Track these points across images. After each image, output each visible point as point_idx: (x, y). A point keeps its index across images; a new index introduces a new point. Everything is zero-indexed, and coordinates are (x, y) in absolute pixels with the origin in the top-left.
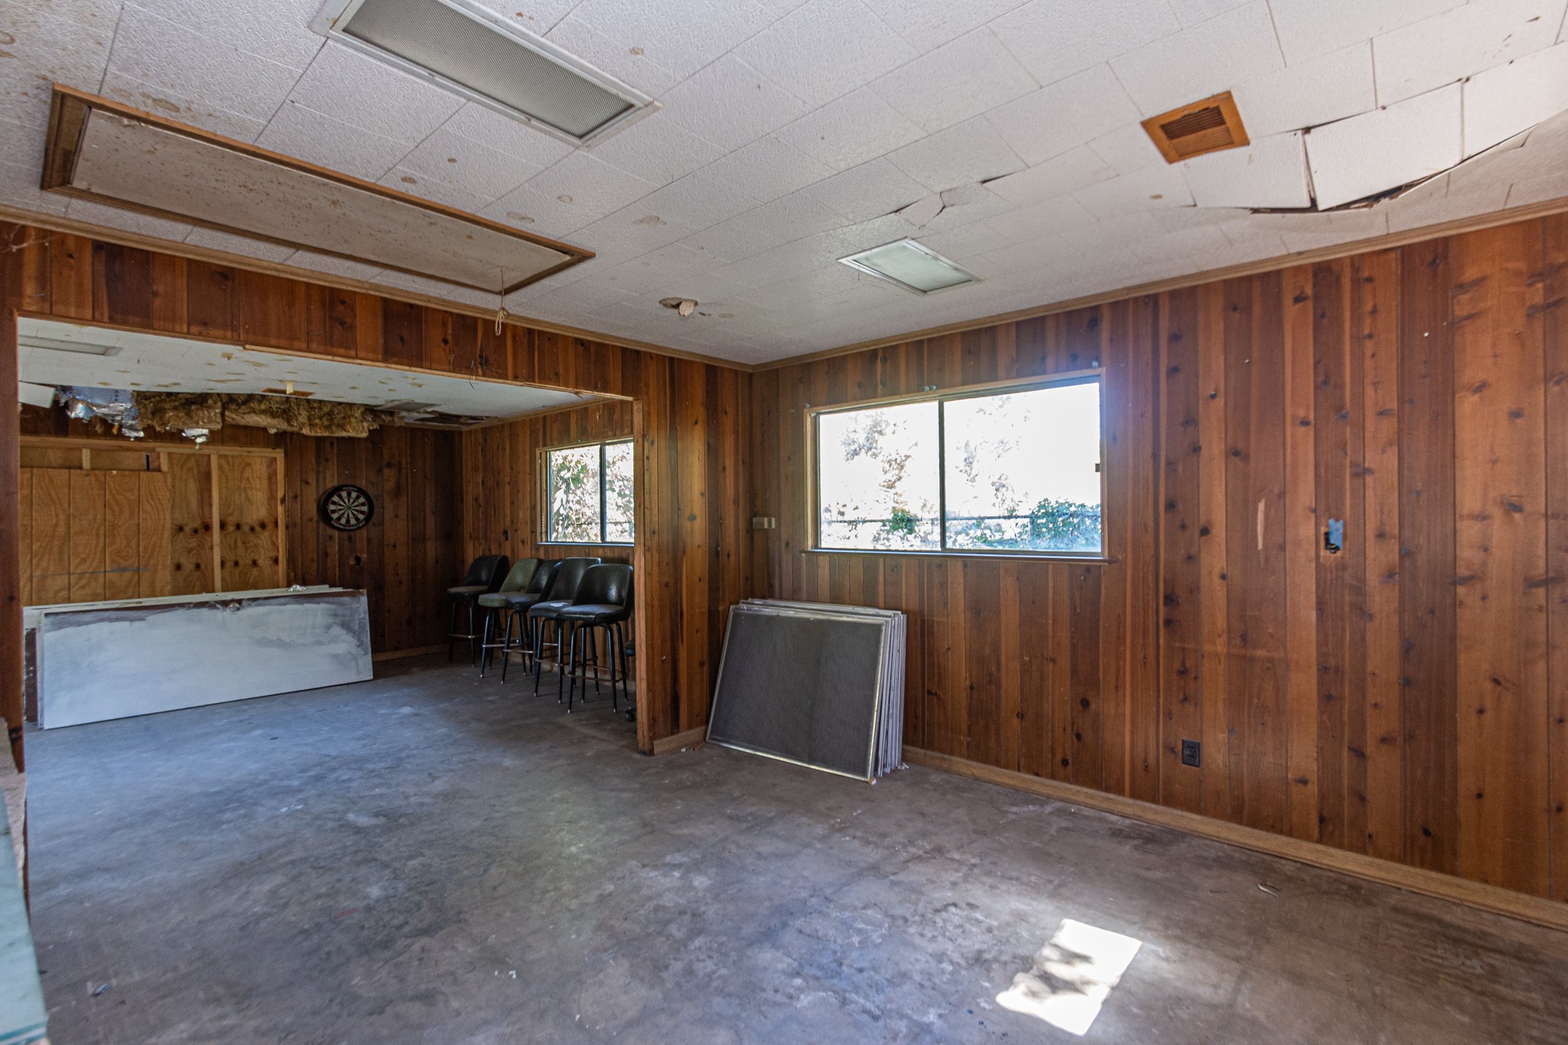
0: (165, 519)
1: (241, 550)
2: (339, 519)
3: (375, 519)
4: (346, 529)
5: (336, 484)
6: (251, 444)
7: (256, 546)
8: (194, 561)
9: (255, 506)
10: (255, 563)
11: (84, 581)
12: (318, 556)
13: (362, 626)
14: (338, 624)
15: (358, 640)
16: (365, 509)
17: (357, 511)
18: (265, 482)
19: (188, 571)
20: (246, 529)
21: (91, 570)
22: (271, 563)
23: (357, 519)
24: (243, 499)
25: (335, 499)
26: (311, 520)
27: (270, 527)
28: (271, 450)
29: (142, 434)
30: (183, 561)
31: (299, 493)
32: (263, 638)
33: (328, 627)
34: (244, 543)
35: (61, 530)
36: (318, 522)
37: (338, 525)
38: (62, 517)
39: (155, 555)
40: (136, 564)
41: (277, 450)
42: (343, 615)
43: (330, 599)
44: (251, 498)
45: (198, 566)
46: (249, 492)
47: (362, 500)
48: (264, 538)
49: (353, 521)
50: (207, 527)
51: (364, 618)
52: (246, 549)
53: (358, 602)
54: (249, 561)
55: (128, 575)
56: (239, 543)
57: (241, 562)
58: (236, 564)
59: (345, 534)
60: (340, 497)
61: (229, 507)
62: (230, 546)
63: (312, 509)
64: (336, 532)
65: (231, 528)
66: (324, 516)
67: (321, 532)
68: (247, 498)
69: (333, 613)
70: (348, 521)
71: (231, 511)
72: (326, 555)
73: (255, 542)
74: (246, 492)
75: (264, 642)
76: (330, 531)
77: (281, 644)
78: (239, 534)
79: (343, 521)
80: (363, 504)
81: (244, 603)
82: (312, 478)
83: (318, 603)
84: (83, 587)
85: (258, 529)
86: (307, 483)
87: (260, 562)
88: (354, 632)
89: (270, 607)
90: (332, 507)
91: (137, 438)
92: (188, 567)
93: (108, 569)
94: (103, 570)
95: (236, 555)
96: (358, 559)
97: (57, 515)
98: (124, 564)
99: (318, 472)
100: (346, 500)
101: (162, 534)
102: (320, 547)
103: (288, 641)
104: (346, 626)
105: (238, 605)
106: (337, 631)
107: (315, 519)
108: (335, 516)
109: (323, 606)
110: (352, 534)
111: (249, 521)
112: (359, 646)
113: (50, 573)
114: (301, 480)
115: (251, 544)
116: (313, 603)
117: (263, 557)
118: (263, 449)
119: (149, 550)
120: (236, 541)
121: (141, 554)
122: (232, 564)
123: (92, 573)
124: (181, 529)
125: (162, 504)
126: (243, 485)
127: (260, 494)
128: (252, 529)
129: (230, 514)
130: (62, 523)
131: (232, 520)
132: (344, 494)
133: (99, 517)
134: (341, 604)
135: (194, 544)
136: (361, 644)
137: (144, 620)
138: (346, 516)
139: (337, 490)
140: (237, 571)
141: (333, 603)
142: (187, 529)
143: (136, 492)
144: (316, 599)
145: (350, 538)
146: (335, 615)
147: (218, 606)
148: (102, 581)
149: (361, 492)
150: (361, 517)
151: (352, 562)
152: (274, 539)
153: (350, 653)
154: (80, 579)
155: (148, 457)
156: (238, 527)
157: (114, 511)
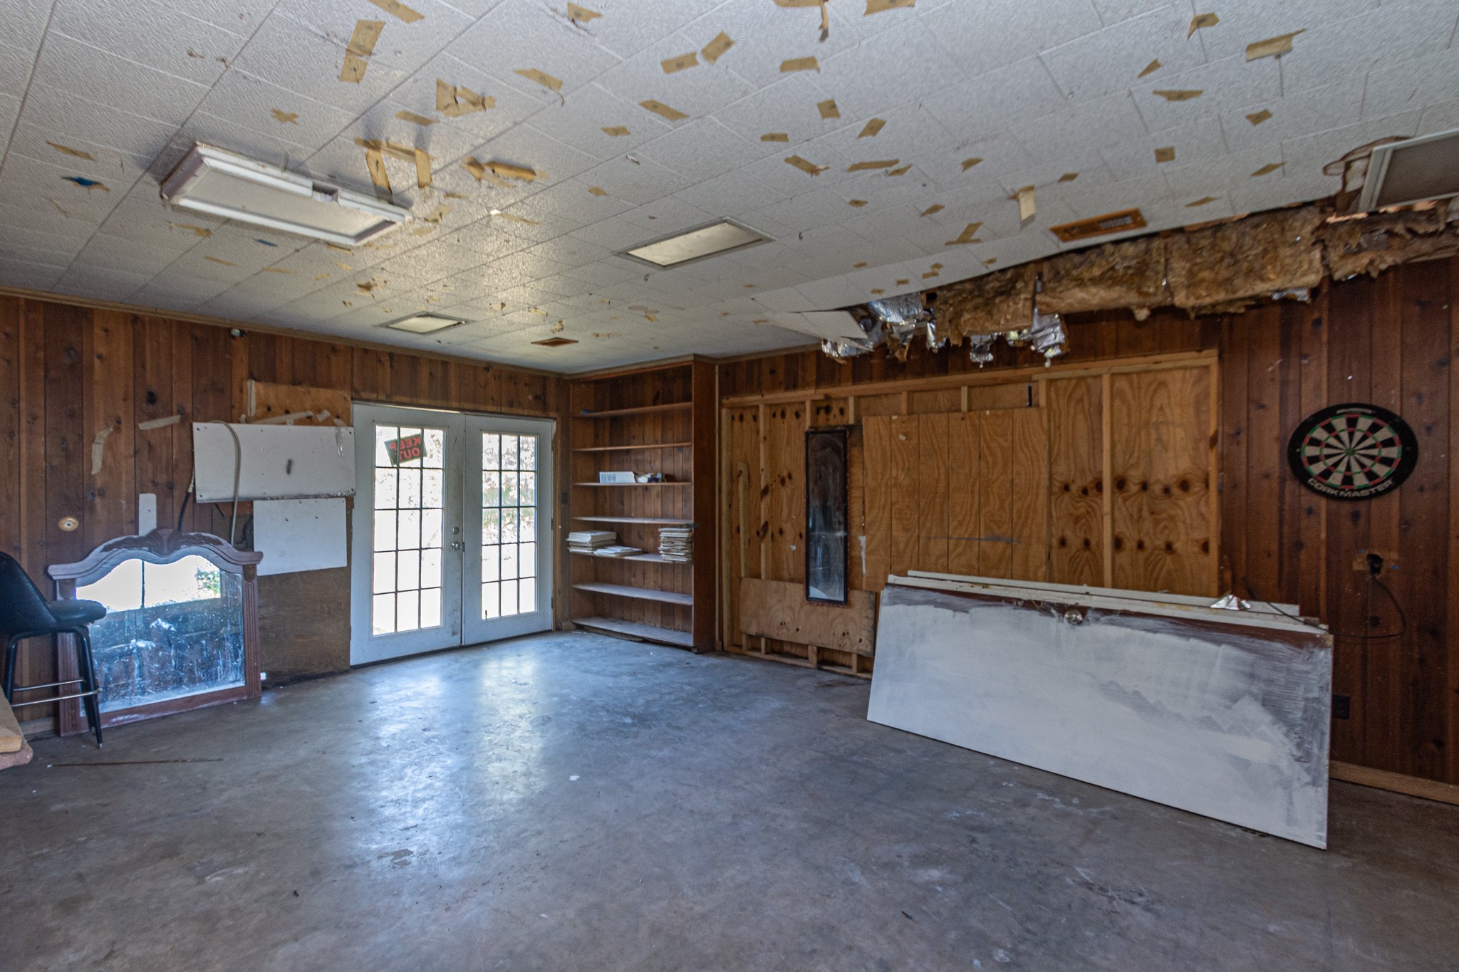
0: (1040, 473)
1: (1147, 525)
2: (1326, 474)
3: (1420, 473)
4: (1344, 496)
5: (1324, 404)
6: (1162, 349)
7: (1172, 518)
8: (1082, 535)
9: (1171, 454)
10: (1169, 547)
11: (960, 549)
12: (1281, 544)
13: (1311, 720)
14: (1254, 696)
15: (1299, 746)
16: (1394, 452)
17: (1372, 457)
18: (1191, 411)
19: (1074, 550)
20: (1157, 489)
21: (966, 536)
22: (1196, 549)
23: (1371, 475)
24: (1153, 442)
25: (1319, 433)
26: (1267, 476)
27: (1197, 487)
28: (1194, 354)
29: (990, 357)
30: (1069, 534)
31: (1244, 424)
32: (1111, 683)
33: (1235, 699)
34: (1152, 513)
35: (942, 485)
36: (1282, 481)
37: (1323, 488)
38: (942, 471)
39: (1029, 522)
40: (1010, 532)
41: (1205, 353)
42: (1271, 682)
43: (1244, 640)
44: (1165, 438)
45: (1087, 543)
46: (1163, 430)
47: (1385, 433)
48: (1186, 506)
49: (1360, 480)
50: (1099, 486)
51: (1317, 700)
52: (1157, 523)
53: (1307, 661)
54: (1160, 543)
55: (1001, 545)
56: (1146, 513)
57: (1147, 543)
58: (1141, 545)
59: (1346, 508)
60: (1330, 429)
61: (1131, 456)
62: (1131, 516)
63: (1271, 457)
64: (1323, 502)
65: (1133, 488)
66: (1297, 467)
67: (1288, 498)
68: (1159, 440)
69: (1247, 669)
70: (1348, 480)
71: (1132, 461)
72: (1299, 545)
73: (1172, 512)
74: (1157, 429)
75: (1112, 691)
76: (1308, 499)
77: (1137, 702)
78: (1144, 497)
79: (1336, 479)
80: (1388, 443)
81: (1090, 614)
82: (1271, 396)
83: (1219, 643)
84: (959, 555)
85: (1176, 491)
86: (1263, 407)
87: (1178, 546)
88: (1291, 726)
89: (1129, 630)
90: (1310, 451)
91: (986, 364)
92: (1075, 542)
93: (982, 537)
94: (977, 537)
95: (1139, 532)
96: (1375, 562)
97: (938, 469)
98: (997, 531)
99: (1284, 383)
100: (1344, 436)
101: (1037, 495)
102: (1286, 529)
103: (1151, 701)
104: (1274, 705)
105: (1079, 617)
106: (1251, 710)
107: (1276, 474)
108: (1316, 469)
109: (1225, 650)
110: (1362, 507)
111: (1161, 476)
112: (1298, 760)
113: (933, 535)
114: (1249, 401)
115: (1164, 515)
116: (1205, 639)
117: (1183, 537)
118: (1181, 355)
119: (1023, 515)
120: (1140, 510)
121: (1015, 520)
122: (1135, 545)
123: (968, 539)
124: (1066, 488)
125: (1036, 452)
126: (1154, 419)
127: (1180, 433)
128: (1167, 491)
129: (1132, 466)
130: (942, 477)
131: (1135, 476)
132: (1340, 423)
133: (974, 471)
134: (1268, 656)
135: (1082, 510)
136: (1304, 757)
137: (967, 612)
138: (1342, 467)
139: (1323, 417)
140: (1141, 556)
141: (1250, 650)
142: (1074, 488)
143: (1010, 437)
144: (1217, 635)
145: (1355, 516)
146: (1252, 676)
147: (1053, 611)
148: (976, 549)
149: (1383, 415)
150: (1382, 470)
151: (1360, 565)
152: (1203, 509)
153: (1275, 768)
154: (957, 546)
155: (1030, 388)
156: (1144, 486)
157: (987, 463)
